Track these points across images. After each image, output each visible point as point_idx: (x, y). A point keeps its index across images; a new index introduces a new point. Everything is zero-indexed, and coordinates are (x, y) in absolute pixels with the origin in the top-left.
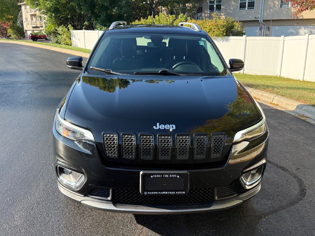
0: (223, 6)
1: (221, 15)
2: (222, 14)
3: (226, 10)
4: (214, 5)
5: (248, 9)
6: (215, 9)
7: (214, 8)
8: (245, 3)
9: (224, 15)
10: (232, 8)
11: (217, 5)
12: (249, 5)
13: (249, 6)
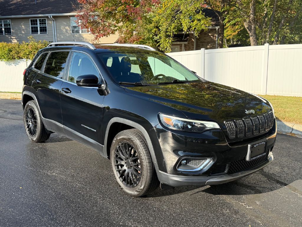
0: (13, 30)
1: (12, 39)
2: (13, 37)
3: (17, 34)
4: (2, 28)
5: (40, 33)
6: (4, 32)
7: (2, 31)
8: (37, 28)
9: (16, 39)
10: (23, 32)
11: (5, 29)
12: (42, 29)
13: (41, 31)
